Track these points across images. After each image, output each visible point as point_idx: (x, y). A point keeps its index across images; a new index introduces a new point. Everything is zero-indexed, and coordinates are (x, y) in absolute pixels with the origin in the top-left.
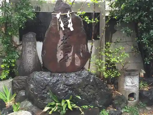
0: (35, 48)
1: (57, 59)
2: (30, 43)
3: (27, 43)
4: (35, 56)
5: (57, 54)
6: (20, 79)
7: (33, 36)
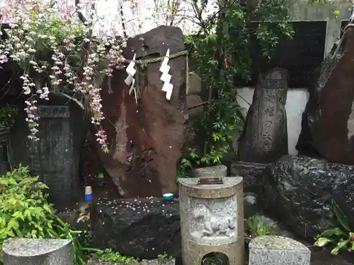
0: (284, 103)
1: (347, 131)
2: (274, 92)
3: (267, 91)
4: (280, 121)
5: (348, 118)
6: (247, 168)
7: (282, 76)
